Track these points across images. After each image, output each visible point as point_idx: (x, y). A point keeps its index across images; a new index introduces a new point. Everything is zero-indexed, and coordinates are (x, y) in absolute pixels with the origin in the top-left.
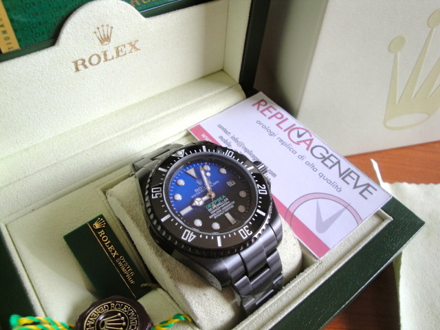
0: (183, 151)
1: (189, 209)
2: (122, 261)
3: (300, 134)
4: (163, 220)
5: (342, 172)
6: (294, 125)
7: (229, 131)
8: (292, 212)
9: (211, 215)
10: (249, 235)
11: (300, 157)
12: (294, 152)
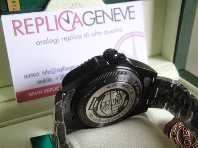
3: (66, 19)
7: (35, 72)
11: (86, 36)
12: (80, 37)
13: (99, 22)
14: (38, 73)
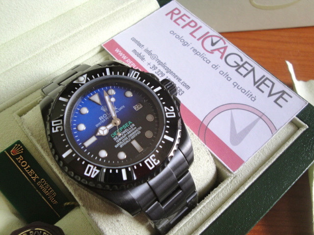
0: (85, 76)
1: (93, 139)
2: (43, 184)
3: (214, 42)
4: (64, 156)
5: (256, 80)
6: (208, 33)
7: (142, 43)
8: (206, 125)
9: (116, 143)
10: (156, 164)
11: (214, 66)
12: (208, 62)
13: (239, 70)
14: (143, 46)
